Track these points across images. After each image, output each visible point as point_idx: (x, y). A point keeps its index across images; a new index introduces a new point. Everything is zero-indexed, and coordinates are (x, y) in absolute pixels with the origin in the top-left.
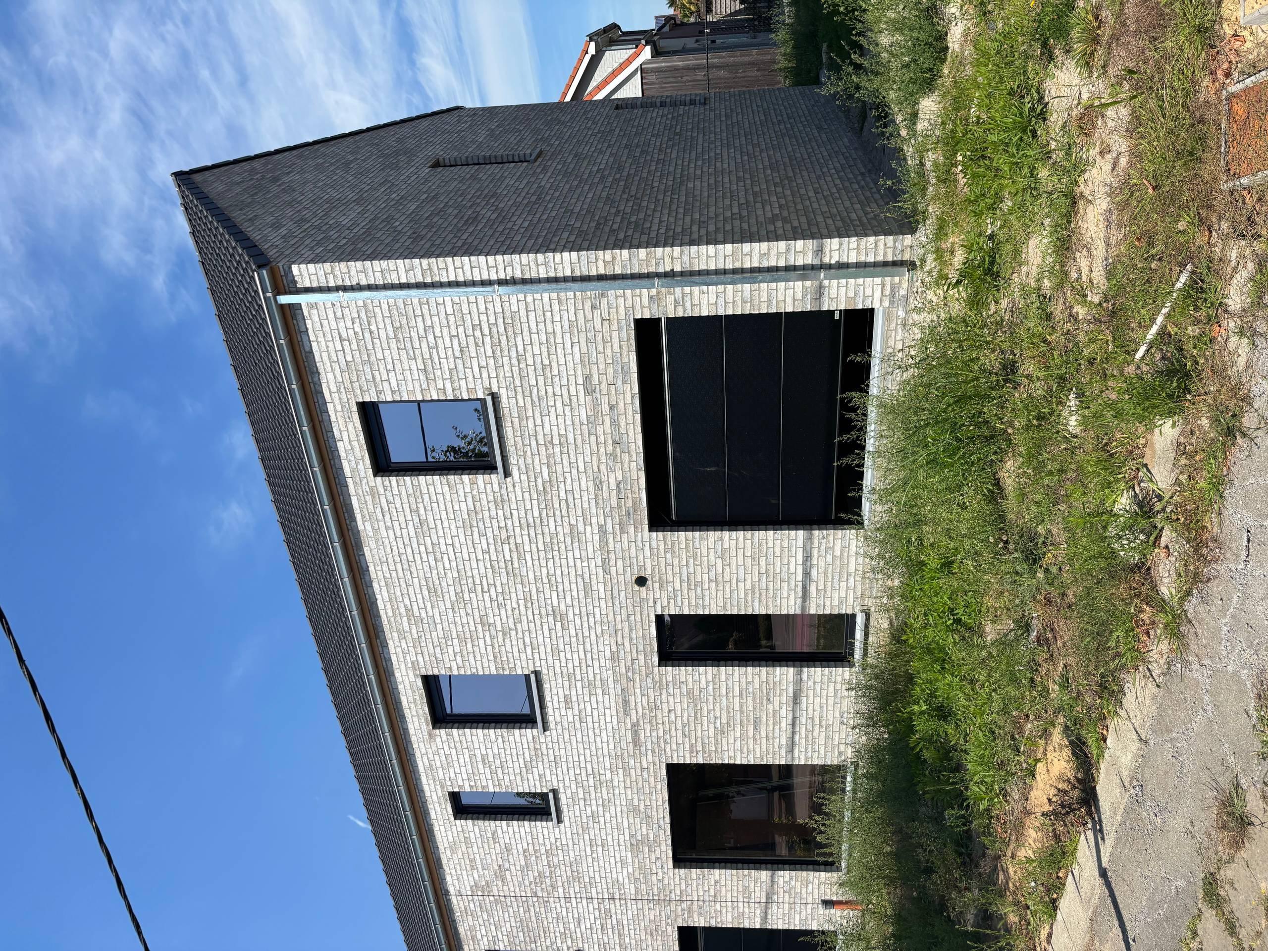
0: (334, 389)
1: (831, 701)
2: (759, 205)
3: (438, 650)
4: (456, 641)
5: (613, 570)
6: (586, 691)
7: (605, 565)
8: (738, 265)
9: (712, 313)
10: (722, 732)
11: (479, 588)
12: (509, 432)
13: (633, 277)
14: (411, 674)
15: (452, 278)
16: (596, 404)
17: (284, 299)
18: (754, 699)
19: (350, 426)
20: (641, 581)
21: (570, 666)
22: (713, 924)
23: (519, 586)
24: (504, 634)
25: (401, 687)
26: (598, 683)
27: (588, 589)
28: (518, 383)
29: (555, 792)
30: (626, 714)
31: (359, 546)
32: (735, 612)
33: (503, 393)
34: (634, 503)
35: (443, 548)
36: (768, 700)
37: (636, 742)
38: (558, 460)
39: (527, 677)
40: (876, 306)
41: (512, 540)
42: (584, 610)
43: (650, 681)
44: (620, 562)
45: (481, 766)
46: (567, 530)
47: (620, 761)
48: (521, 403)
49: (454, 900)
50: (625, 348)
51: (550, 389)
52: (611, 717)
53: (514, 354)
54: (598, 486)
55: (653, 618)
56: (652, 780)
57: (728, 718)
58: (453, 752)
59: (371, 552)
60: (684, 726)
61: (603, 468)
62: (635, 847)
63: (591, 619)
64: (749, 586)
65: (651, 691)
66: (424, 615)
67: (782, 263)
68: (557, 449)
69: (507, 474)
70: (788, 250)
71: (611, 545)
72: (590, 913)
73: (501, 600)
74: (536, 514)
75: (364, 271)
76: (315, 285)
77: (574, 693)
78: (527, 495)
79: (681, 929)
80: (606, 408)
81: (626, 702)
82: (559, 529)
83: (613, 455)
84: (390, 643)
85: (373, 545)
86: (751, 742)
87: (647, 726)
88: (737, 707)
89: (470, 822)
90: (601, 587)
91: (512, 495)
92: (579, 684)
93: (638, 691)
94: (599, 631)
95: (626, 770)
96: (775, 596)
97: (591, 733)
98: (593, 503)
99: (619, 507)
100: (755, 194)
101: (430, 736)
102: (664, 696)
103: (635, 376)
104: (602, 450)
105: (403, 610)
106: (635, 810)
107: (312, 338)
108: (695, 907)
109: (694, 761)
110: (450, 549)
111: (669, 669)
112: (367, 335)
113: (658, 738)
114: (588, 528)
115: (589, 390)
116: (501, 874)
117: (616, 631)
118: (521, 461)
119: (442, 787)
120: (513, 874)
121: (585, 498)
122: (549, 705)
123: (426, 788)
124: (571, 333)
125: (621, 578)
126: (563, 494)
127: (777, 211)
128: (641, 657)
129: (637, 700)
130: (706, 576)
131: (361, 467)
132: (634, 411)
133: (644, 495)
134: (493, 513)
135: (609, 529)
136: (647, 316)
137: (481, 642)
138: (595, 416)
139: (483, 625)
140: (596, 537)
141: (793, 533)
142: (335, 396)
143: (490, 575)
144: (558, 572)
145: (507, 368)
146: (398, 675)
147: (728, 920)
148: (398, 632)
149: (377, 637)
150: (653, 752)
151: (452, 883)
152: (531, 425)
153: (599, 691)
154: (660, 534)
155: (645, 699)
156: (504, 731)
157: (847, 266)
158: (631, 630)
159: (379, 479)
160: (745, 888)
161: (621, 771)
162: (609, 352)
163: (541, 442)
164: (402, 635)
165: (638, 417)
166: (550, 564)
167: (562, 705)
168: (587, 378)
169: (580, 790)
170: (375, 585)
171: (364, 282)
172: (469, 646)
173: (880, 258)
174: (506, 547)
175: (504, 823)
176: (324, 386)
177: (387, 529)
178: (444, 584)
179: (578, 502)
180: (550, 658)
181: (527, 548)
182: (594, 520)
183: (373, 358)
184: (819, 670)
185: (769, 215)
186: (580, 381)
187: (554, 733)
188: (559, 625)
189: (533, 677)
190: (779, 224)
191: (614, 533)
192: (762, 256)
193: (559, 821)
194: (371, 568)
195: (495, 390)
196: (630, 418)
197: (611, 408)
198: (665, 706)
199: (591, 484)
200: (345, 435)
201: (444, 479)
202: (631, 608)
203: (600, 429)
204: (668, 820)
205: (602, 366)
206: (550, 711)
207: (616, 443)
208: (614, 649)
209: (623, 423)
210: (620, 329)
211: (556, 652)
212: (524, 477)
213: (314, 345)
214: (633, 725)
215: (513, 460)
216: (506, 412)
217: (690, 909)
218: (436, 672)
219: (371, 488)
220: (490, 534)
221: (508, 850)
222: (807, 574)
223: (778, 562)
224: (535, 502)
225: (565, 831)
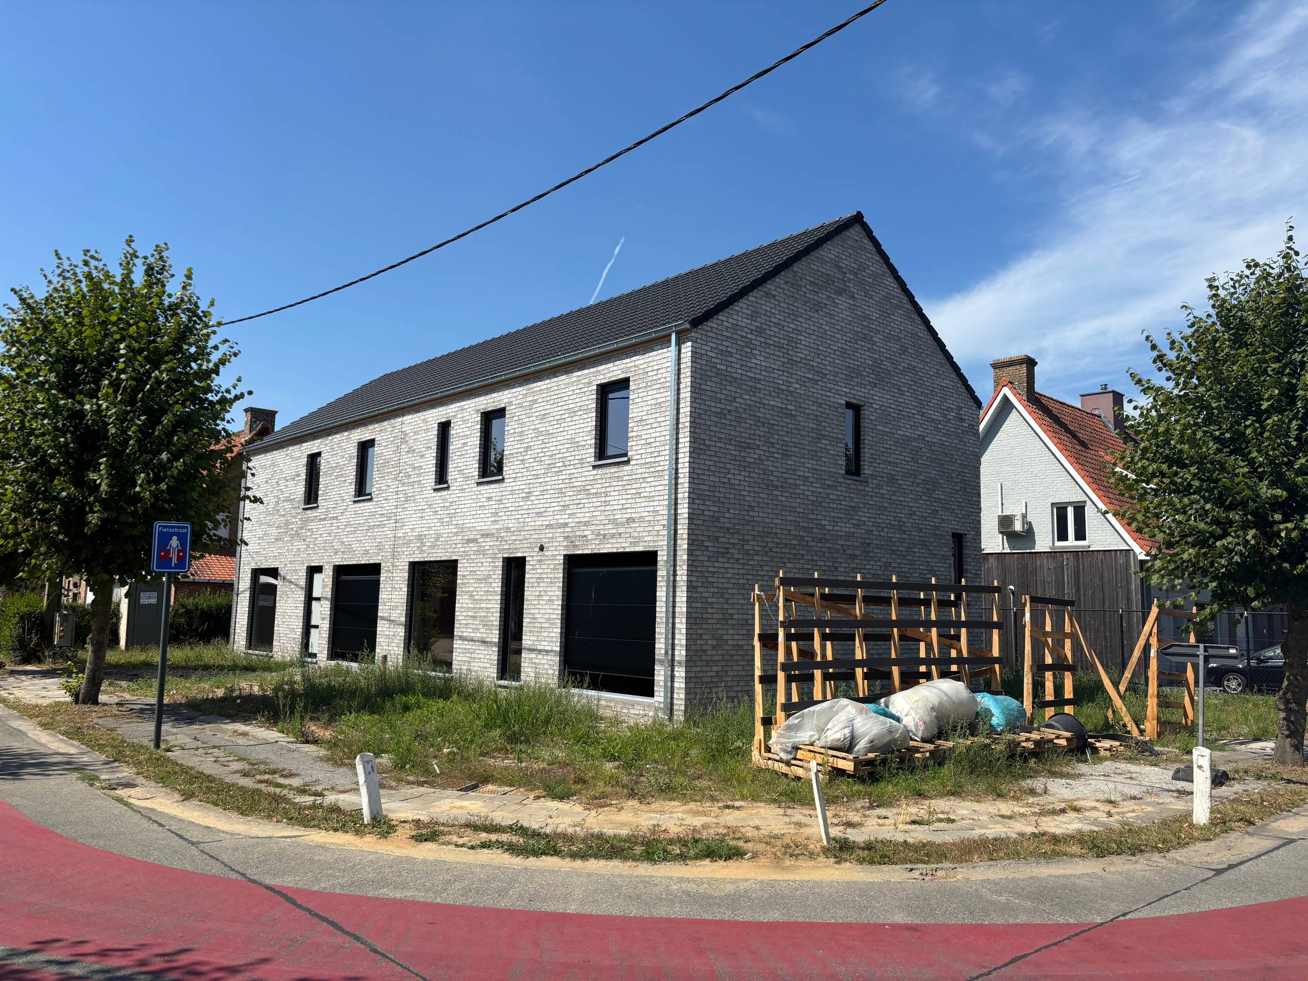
0: (637, 363)
1: (482, 665)
3: (516, 418)
4: (520, 430)
5: (547, 531)
6: (494, 511)
7: (549, 526)
8: (677, 615)
9: (658, 599)
10: (471, 596)
11: (543, 446)
12: (613, 469)
13: (675, 551)
14: (506, 401)
15: (681, 440)
16: (623, 524)
17: (673, 337)
18: (485, 617)
19: (619, 372)
20: (542, 548)
21: (506, 501)
22: (381, 586)
23: (543, 471)
24: (522, 460)
25: (501, 393)
26: (497, 519)
27: (539, 514)
28: (634, 477)
29: (448, 488)
30: (482, 535)
31: (567, 372)
32: (525, 607)
33: (630, 468)
34: (577, 546)
35: (563, 425)
36: (484, 625)
37: (469, 541)
38: (599, 499)
39: (502, 474)
40: (655, 698)
41: (564, 468)
42: (530, 511)
43: (496, 551)
44: (550, 535)
45: (462, 441)
46: (567, 503)
47: (461, 529)
48: (625, 478)
49: (400, 420)
50: (646, 544)
51: (630, 496)
52: (481, 526)
53: (646, 475)
54: (587, 524)
55: (525, 555)
56: (451, 550)
57: (476, 600)
58: (469, 425)
59: (563, 379)
60: (475, 571)
61: (593, 527)
62: (420, 538)
63: (526, 516)
64: (537, 616)
65: (491, 552)
66: (534, 410)
67: (676, 642)
68: (603, 499)
69: (594, 467)
70: (681, 646)
71: (559, 530)
72: (389, 507)
73: (538, 459)
74: (576, 484)
75: (686, 387)
76: (682, 356)
77: (493, 503)
78: (584, 479)
79: (379, 565)
80: (621, 530)
81: (487, 535)
82: (568, 498)
83: (599, 534)
84: (521, 389)
85: (566, 381)
86: (465, 614)
87: (475, 549)
88: (482, 606)
89: (436, 433)
90: (540, 523)
91: (584, 469)
92: (497, 506)
93: (492, 544)
94: (521, 520)
95: (456, 534)
96: (531, 632)
97: (474, 513)
98: (578, 520)
99: (576, 536)
101: (478, 410)
102: (489, 560)
103: (632, 549)
104: (602, 527)
105: (536, 397)
106: (437, 539)
107: (660, 352)
108: (390, 575)
109: (459, 577)
110: (562, 429)
111: (501, 564)
112: (658, 386)
113: (470, 555)
114: (567, 516)
115: (630, 520)
116: (411, 451)
117: (520, 531)
118: (599, 476)
119: (454, 416)
120: (410, 459)
121: (581, 515)
122: (488, 487)
123: (453, 406)
124: (653, 511)
125: (543, 536)
126: (583, 501)
128: (507, 547)
129: (487, 543)
130: (542, 589)
131: (602, 377)
132: (617, 548)
133: (580, 552)
134: (577, 457)
135: (567, 530)
136: (659, 558)
137: (519, 446)
138: (617, 524)
139: (527, 447)
140: (562, 521)
141: (558, 644)
142: (633, 364)
143: (550, 453)
144: (548, 496)
145: (640, 471)
146: (507, 392)
147: (383, 596)
148: (526, 394)
149: (525, 380)
150: (464, 552)
151: (408, 418)
152: (615, 483)
153: (493, 519)
154: (562, 562)
155: (487, 547)
156: (477, 458)
157: (672, 681)
158: (520, 540)
159: (595, 387)
160: (397, 607)
161: (455, 530)
162: (644, 534)
163: (608, 489)
164: (525, 396)
165: (615, 550)
166: (552, 492)
167: (488, 495)
168: (634, 520)
169: (448, 504)
170: (548, 381)
171: (682, 386)
172: (518, 438)
173: (675, 702)
174: (561, 464)
175: (435, 454)
176: (637, 357)
177: (573, 391)
178: (547, 424)
179: (579, 511)
180: (510, 489)
181: (560, 477)
182: (571, 520)
183: (649, 389)
184: (496, 658)
186: (633, 516)
187: (475, 489)
188: (524, 495)
189: (501, 477)
191: (564, 533)
192: (680, 629)
193: (435, 490)
194: (556, 379)
195: (632, 462)
196: (615, 545)
197: (620, 534)
198: (484, 560)
199: (587, 519)
200: (615, 368)
201: (593, 428)
202: (530, 541)
203: (610, 526)
204: (432, 559)
205: (638, 529)
206: (486, 487)
207: (604, 535)
208: (512, 529)
209: (613, 541)
210: (654, 541)
211: (512, 492)
212: (592, 478)
213: (655, 353)
214: (477, 539)
215: (600, 471)
216: (621, 469)
217: (389, 571)
218: (507, 416)
219: (591, 383)
220: (568, 454)
221: (422, 456)
222: (540, 651)
223: (546, 634)
224: (580, 484)
225: (429, 493)
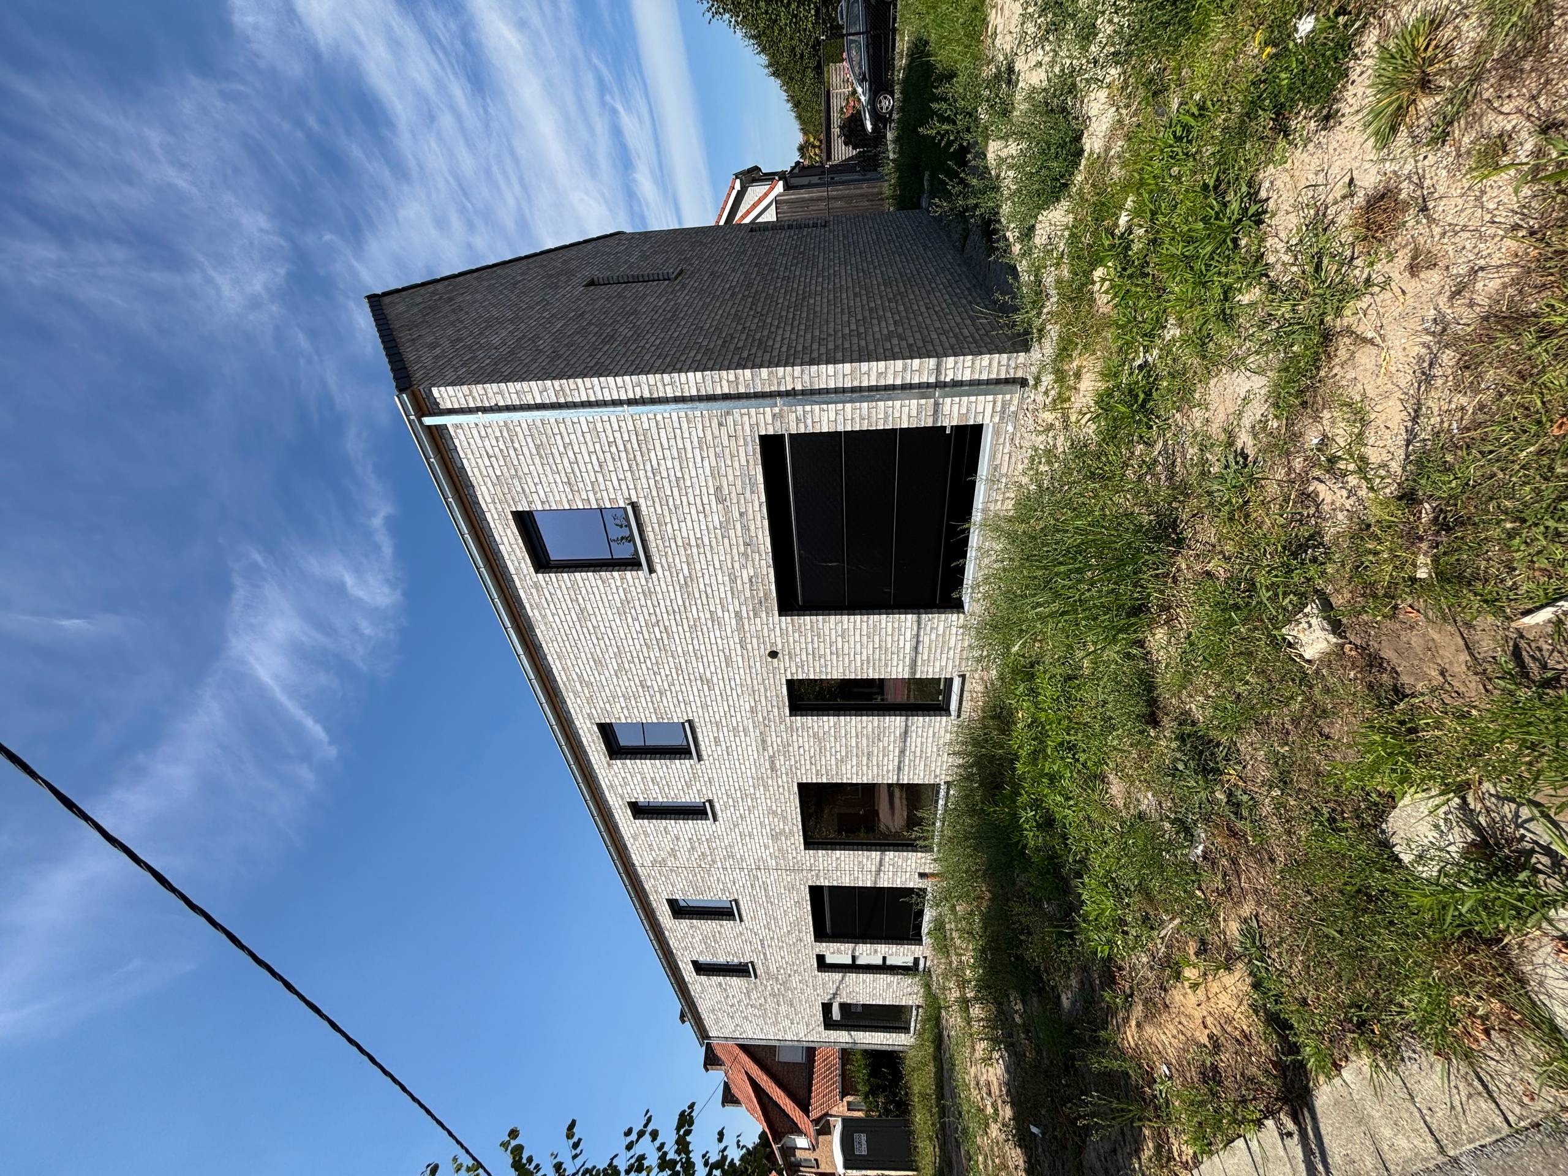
0: (489, 500)
1: (930, 740)
2: (875, 321)
3: (608, 705)
4: (622, 699)
5: (749, 646)
6: (731, 734)
7: (742, 643)
8: (856, 384)
9: (832, 430)
10: (842, 761)
11: (636, 660)
12: (650, 536)
13: (757, 396)
14: (588, 722)
15: (584, 398)
16: (727, 511)
17: (428, 421)
18: (868, 738)
19: (509, 532)
20: (773, 654)
21: (717, 716)
22: (835, 884)
23: (670, 659)
24: (661, 694)
25: (581, 732)
26: (741, 729)
27: (728, 661)
28: (655, 493)
29: (710, 802)
30: (764, 749)
31: (531, 628)
32: (853, 677)
33: (642, 501)
34: (765, 594)
35: (603, 630)
36: (879, 739)
37: (773, 768)
38: (696, 558)
39: (683, 724)
40: (987, 421)
41: (661, 624)
42: (726, 676)
43: (783, 727)
44: (755, 640)
45: (651, 784)
46: (708, 616)
47: (761, 781)
48: (659, 511)
49: (639, 869)
50: (751, 462)
51: (684, 499)
52: (753, 752)
53: (649, 468)
54: (733, 580)
55: (784, 682)
56: (786, 793)
57: (847, 753)
58: (628, 775)
59: (541, 632)
60: (811, 758)
61: (737, 565)
62: (775, 837)
63: (733, 683)
64: (864, 657)
65: (784, 734)
66: (593, 680)
67: (899, 382)
68: (695, 550)
69: (652, 570)
70: (905, 369)
71: (747, 627)
72: (742, 878)
73: (656, 669)
74: (680, 602)
75: (501, 393)
76: (456, 406)
77: (721, 735)
78: (671, 588)
79: (811, 887)
80: (736, 515)
81: (764, 741)
82: (701, 614)
83: (745, 554)
84: (568, 700)
85: (543, 628)
86: (865, 768)
87: (782, 758)
88: (854, 744)
89: (646, 821)
90: (740, 659)
91: (658, 588)
92: (725, 729)
93: (773, 734)
94: (739, 691)
95: (766, 787)
96: (886, 665)
97: (737, 763)
98: (729, 594)
99: (753, 597)
100: (870, 310)
101: (609, 765)
102: (795, 737)
103: (762, 487)
104: (735, 551)
105: (575, 677)
106: (775, 813)
107: (462, 455)
108: (821, 874)
109: (819, 781)
110: (609, 630)
111: (799, 718)
112: (512, 452)
113: (791, 766)
114: (726, 614)
115: (721, 500)
116: (673, 853)
117: (754, 691)
118: (664, 560)
119: (622, 799)
120: (683, 856)
121: (722, 590)
122: (702, 743)
123: (609, 799)
124: (701, 449)
125: (756, 652)
126: (702, 587)
127: (892, 328)
128: (776, 710)
129: (772, 739)
130: (828, 651)
131: (523, 565)
132: (762, 518)
133: (773, 587)
134: (643, 602)
135: (745, 614)
136: (771, 432)
137: (643, 699)
138: (728, 521)
139: (643, 687)
140: (734, 622)
141: (903, 617)
142: (491, 506)
143: (645, 650)
144: (702, 647)
145: (644, 480)
146: (577, 723)
147: (846, 881)
148: (573, 692)
149: (556, 696)
150: (787, 774)
151: (636, 859)
152: (670, 531)
153: (742, 734)
154: (789, 618)
155: (779, 740)
156: (668, 762)
157: (961, 384)
158: (766, 690)
159: (540, 576)
160: (860, 863)
161: (761, 788)
162: (736, 465)
163: (680, 543)
164: (576, 695)
165: (766, 523)
166: (695, 641)
167: (713, 743)
168: (719, 489)
169: (730, 800)
170: (549, 658)
171: (501, 403)
172: (633, 702)
173: (994, 376)
174: (656, 629)
175: (673, 822)
176: (480, 498)
177: (553, 615)
178: (607, 656)
179: (716, 593)
180: (700, 711)
181: (674, 630)
182: (731, 607)
183: (520, 473)
184: (921, 718)
185: (885, 332)
186: (712, 491)
187: (707, 762)
188: (706, 687)
189: (687, 725)
190: (895, 341)
191: (749, 618)
192: (879, 375)
193: (715, 819)
194: (544, 645)
195: (634, 499)
196: (759, 523)
197: (741, 514)
198: (796, 744)
199: (727, 578)
200: (505, 539)
201: (597, 575)
202: (765, 675)
203: (732, 532)
204: (799, 819)
205: (731, 478)
206: (703, 747)
207: (746, 544)
208: (753, 704)
209: (752, 528)
210: (746, 444)
211: (705, 706)
212: (667, 573)
213: (465, 461)
214: (770, 757)
215: (656, 559)
216: (647, 519)
217: (817, 875)
218: (608, 721)
219: (535, 583)
220: (641, 618)
221: (678, 839)
223: (889, 639)
224: (678, 594)
225: (720, 827)
